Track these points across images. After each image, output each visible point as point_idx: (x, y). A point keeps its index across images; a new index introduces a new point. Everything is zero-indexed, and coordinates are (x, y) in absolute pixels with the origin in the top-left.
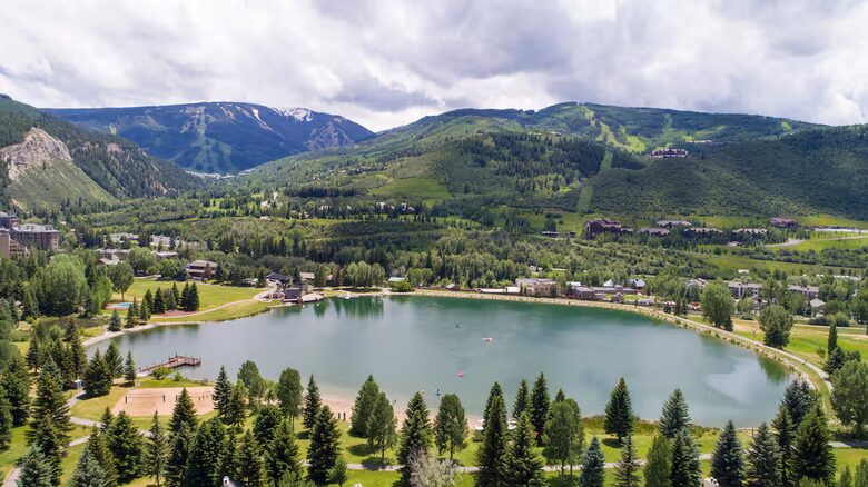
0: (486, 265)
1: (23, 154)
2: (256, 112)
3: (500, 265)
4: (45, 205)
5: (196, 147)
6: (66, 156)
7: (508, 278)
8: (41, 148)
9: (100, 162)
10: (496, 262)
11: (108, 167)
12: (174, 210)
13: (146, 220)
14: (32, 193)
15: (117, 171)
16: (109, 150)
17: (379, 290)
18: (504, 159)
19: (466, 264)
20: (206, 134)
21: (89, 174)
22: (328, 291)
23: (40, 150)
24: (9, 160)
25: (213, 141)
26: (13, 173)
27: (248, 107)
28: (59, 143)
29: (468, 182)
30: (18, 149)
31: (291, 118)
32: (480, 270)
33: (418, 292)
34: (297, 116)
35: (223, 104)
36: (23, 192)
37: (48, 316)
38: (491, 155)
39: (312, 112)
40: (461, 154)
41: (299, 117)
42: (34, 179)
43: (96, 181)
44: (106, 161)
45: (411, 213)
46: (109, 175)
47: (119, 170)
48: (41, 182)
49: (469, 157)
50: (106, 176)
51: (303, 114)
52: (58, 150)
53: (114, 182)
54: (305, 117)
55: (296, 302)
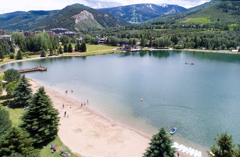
0: (222, 42)
1: (80, 17)
2: (151, 6)
3: (229, 42)
4: (84, 29)
5: (132, 16)
6: (92, 17)
7: (233, 47)
8: (85, 15)
9: (102, 19)
10: (227, 41)
11: (104, 20)
12: (116, 29)
13: (107, 32)
14: (80, 26)
15: (106, 21)
16: (105, 16)
17: (168, 49)
18: (236, 9)
19: (212, 41)
20: (135, 12)
21: (99, 22)
22: (146, 48)
23: (85, 16)
24: (76, 18)
25: (137, 14)
26: (77, 21)
27: (148, 4)
28: (91, 14)
29: (219, 18)
30: (78, 15)
31: (161, 7)
32: (219, 44)
33: (186, 50)
34: (163, 6)
35: (141, 4)
36: (78, 26)
37: (30, 52)
38: (230, 8)
39: (168, 5)
40: (218, 9)
41: (164, 6)
42: (82, 23)
43: (100, 24)
44: (104, 19)
45: (194, 28)
46: (104, 22)
47: (107, 20)
48: (83, 23)
49: (221, 10)
50: (103, 23)
51: (165, 5)
52: (90, 16)
53: (105, 24)
54: (166, 6)
55: (128, 51)
